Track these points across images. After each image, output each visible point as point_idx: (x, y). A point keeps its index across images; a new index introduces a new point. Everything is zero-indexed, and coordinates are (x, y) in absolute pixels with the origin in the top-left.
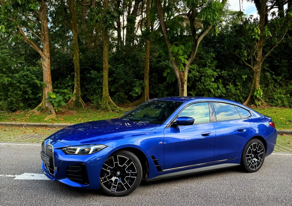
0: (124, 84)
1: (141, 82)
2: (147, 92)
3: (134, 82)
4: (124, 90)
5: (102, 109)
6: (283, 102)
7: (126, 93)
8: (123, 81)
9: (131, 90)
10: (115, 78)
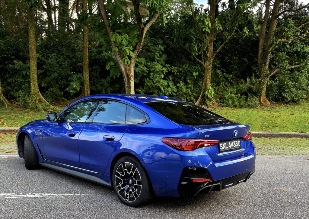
0: (58, 78)
1: (79, 75)
2: (87, 88)
3: (70, 75)
4: (59, 85)
5: (31, 109)
6: (233, 102)
7: (61, 89)
8: (56, 74)
9: (67, 86)
10: (46, 71)
